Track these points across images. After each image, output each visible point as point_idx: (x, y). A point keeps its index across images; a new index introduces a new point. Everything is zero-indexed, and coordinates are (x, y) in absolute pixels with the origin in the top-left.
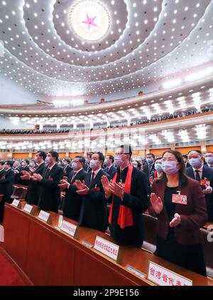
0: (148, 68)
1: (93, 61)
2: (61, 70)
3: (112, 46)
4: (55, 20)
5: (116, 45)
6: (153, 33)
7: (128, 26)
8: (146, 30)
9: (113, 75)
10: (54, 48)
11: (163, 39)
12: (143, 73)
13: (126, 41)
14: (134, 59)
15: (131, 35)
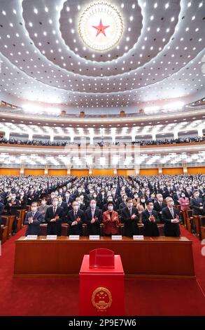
0: (136, 91)
1: (87, 71)
2: (46, 71)
3: (113, 60)
4: (63, 12)
5: (116, 61)
6: (153, 61)
7: (135, 46)
8: (149, 56)
9: (102, 90)
10: (48, 43)
11: (158, 68)
12: (130, 94)
13: (128, 60)
14: (128, 79)
15: (134, 56)
